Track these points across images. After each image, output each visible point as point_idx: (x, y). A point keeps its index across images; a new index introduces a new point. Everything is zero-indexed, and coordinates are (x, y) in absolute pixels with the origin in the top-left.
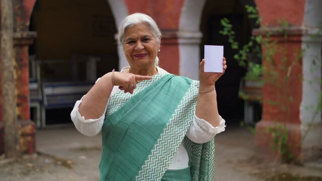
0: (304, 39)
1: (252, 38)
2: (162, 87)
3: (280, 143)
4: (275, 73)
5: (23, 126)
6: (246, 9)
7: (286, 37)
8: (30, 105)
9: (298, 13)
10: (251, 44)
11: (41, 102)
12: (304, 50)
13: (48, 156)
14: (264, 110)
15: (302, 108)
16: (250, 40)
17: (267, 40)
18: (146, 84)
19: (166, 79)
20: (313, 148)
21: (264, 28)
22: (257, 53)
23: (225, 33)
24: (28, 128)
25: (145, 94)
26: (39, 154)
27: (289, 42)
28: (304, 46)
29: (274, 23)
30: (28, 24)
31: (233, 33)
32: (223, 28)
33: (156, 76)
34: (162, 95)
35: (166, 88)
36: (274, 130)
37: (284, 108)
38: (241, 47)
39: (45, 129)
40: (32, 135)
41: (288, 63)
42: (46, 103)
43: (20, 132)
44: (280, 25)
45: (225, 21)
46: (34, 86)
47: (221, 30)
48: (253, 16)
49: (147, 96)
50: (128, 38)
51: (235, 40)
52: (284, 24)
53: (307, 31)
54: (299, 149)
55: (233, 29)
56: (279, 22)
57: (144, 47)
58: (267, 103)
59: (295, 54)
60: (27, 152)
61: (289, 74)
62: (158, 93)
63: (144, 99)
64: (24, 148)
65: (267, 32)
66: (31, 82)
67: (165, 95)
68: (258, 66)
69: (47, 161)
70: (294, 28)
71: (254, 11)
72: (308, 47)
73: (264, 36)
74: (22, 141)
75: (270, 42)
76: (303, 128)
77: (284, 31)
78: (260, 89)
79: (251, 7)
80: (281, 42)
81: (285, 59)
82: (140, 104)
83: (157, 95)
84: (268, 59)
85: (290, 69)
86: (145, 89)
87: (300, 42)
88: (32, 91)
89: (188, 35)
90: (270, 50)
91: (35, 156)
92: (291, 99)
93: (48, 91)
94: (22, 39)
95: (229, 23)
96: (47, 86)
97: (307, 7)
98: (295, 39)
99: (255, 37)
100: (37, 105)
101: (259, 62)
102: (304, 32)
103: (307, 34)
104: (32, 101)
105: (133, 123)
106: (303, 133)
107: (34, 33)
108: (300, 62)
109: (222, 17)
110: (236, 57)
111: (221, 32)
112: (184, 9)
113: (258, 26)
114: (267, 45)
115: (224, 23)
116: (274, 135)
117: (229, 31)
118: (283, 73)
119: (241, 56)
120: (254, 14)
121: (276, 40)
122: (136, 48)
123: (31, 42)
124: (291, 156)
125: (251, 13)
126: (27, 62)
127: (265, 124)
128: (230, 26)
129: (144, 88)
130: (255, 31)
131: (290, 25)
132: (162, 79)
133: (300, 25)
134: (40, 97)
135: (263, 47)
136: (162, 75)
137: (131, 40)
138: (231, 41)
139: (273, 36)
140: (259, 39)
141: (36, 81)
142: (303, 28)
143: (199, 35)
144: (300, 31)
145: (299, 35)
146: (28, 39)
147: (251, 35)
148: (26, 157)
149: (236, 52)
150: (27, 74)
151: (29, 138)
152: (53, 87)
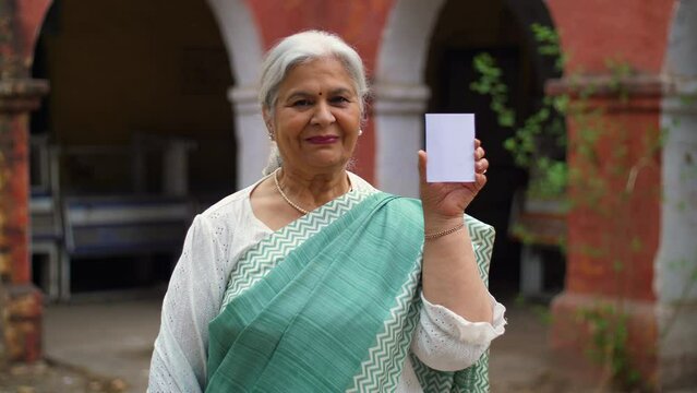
0: (666, 104)
1: (547, 101)
2: (366, 227)
3: (610, 348)
4: (599, 183)
5: (14, 298)
6: (534, 33)
7: (624, 101)
8: (30, 248)
9: (653, 43)
10: (544, 114)
11: (60, 242)
12: (667, 131)
13: (70, 369)
14: (572, 267)
15: (660, 265)
16: (542, 106)
17: (580, 105)
18: (323, 218)
19: (374, 207)
20: (684, 359)
21: (574, 79)
22: (555, 136)
23: (484, 88)
24: (27, 304)
25: (323, 244)
26: (51, 363)
27: (631, 110)
28: (665, 121)
29: (596, 67)
30: (29, 61)
31: (501, 88)
32: (478, 76)
33: (347, 196)
34: (367, 246)
35: (375, 228)
36: (596, 315)
37: (618, 266)
38: (520, 122)
39: (69, 304)
40: (36, 319)
41: (630, 160)
42: (70, 243)
43: (6, 313)
44: (611, 72)
45: (483, 61)
46: (45, 205)
47: (473, 81)
48: (548, 50)
49: (329, 251)
50: (293, 90)
51: (507, 105)
52: (619, 69)
53: (673, 86)
54: (653, 360)
55: (503, 79)
56: (609, 63)
57: (333, 119)
58: (578, 251)
59: (646, 140)
60: (22, 359)
61: (630, 185)
62: (357, 241)
63: (322, 258)
64: (16, 350)
65: (580, 88)
66: (35, 196)
67: (374, 247)
68: (559, 166)
69: (68, 380)
70: (644, 79)
71: (552, 38)
72: (675, 122)
73: (575, 97)
74: (10, 332)
75: (588, 111)
76: (660, 311)
77: (621, 86)
78: (562, 218)
79: (545, 28)
80: (614, 112)
81: (622, 151)
82: (311, 269)
83: (353, 247)
84: (583, 150)
85: (633, 174)
86: (324, 230)
87: (656, 112)
88: (37, 216)
89: (397, 92)
90: (586, 130)
91: (41, 367)
92: (636, 245)
93: (76, 216)
94: (15, 96)
95: (494, 66)
96: (75, 206)
97: (675, 31)
98: (647, 104)
99: (553, 97)
100: (49, 248)
101: (560, 156)
102: (666, 89)
103: (673, 93)
104: (37, 239)
105: (297, 320)
106: (661, 324)
107: (42, 85)
108: (657, 157)
109: (476, 51)
110: (510, 144)
111: (475, 86)
112: (388, 33)
113: (559, 75)
114: (580, 118)
115: (482, 64)
116: (593, 327)
117: (493, 85)
118: (617, 183)
119: (520, 142)
120: (552, 44)
121: (603, 106)
122: (314, 120)
123: (36, 104)
124: (634, 376)
125: (546, 43)
126: (24, 149)
127: (573, 301)
128: (495, 72)
129: (319, 230)
130: (551, 85)
131: (634, 72)
132: (364, 205)
133: (658, 71)
134: (57, 230)
135: (571, 122)
136: (363, 197)
137: (301, 99)
138: (497, 106)
139: (595, 96)
140: (561, 104)
141: (48, 194)
142: (664, 78)
143: (421, 92)
144: (658, 85)
145: (656, 94)
146: (28, 96)
147: (542, 94)
148: (19, 370)
149: (510, 132)
150: (25, 177)
151: (28, 327)
152: (89, 206)
